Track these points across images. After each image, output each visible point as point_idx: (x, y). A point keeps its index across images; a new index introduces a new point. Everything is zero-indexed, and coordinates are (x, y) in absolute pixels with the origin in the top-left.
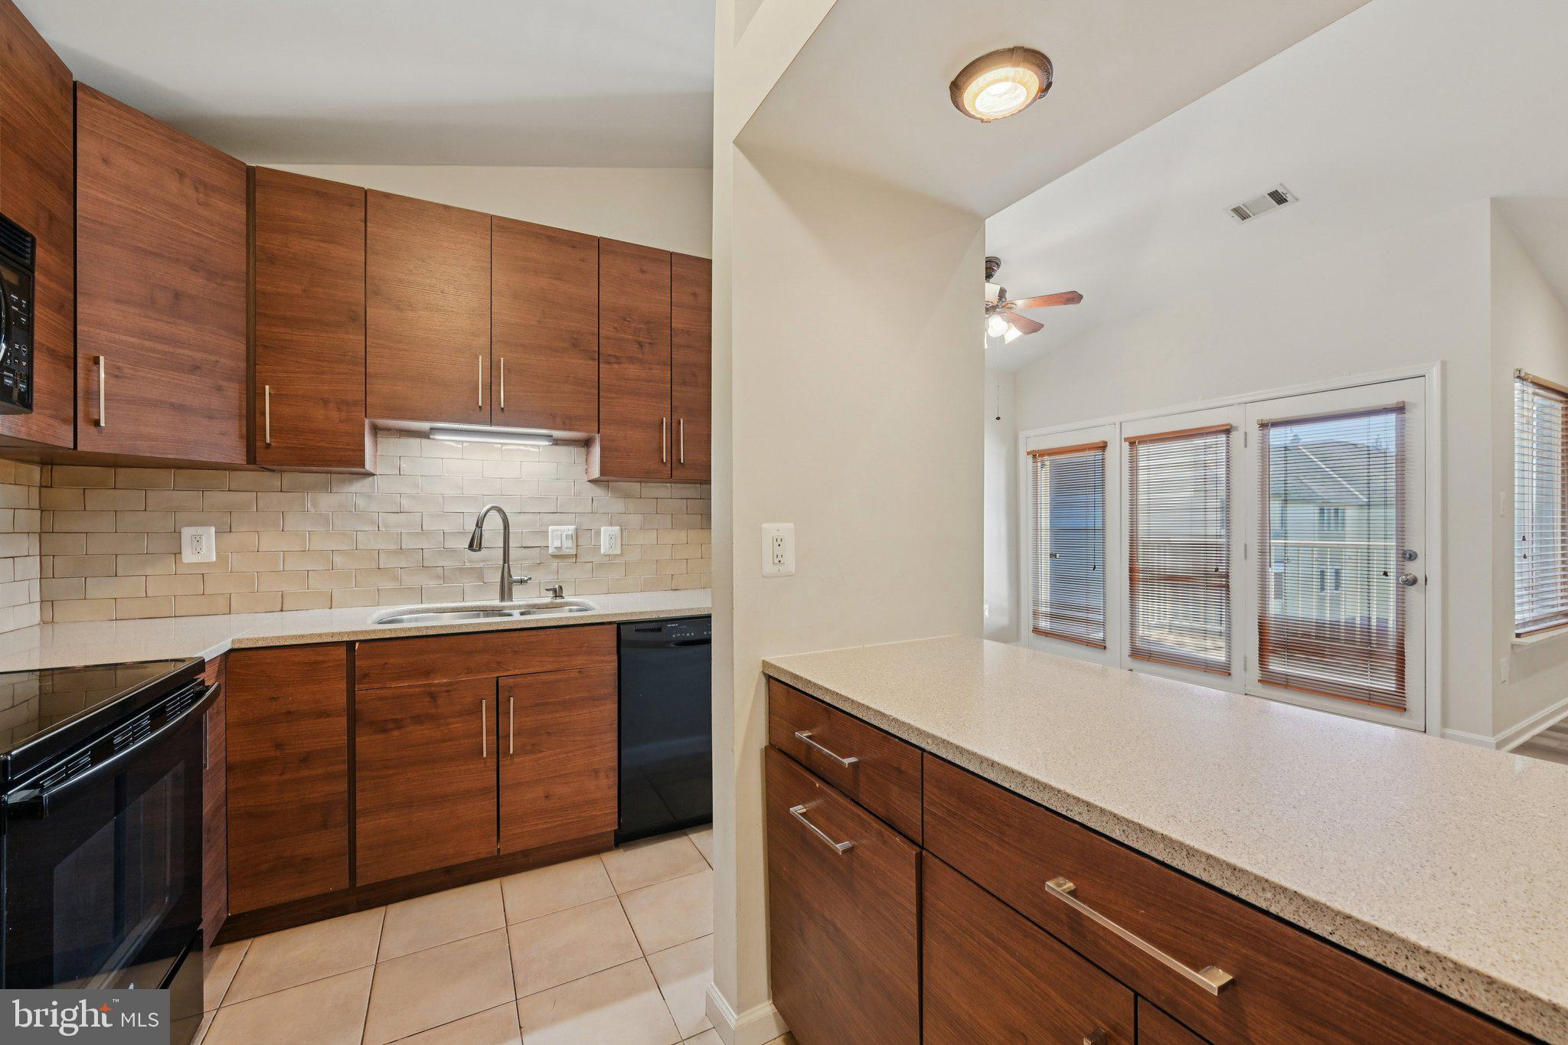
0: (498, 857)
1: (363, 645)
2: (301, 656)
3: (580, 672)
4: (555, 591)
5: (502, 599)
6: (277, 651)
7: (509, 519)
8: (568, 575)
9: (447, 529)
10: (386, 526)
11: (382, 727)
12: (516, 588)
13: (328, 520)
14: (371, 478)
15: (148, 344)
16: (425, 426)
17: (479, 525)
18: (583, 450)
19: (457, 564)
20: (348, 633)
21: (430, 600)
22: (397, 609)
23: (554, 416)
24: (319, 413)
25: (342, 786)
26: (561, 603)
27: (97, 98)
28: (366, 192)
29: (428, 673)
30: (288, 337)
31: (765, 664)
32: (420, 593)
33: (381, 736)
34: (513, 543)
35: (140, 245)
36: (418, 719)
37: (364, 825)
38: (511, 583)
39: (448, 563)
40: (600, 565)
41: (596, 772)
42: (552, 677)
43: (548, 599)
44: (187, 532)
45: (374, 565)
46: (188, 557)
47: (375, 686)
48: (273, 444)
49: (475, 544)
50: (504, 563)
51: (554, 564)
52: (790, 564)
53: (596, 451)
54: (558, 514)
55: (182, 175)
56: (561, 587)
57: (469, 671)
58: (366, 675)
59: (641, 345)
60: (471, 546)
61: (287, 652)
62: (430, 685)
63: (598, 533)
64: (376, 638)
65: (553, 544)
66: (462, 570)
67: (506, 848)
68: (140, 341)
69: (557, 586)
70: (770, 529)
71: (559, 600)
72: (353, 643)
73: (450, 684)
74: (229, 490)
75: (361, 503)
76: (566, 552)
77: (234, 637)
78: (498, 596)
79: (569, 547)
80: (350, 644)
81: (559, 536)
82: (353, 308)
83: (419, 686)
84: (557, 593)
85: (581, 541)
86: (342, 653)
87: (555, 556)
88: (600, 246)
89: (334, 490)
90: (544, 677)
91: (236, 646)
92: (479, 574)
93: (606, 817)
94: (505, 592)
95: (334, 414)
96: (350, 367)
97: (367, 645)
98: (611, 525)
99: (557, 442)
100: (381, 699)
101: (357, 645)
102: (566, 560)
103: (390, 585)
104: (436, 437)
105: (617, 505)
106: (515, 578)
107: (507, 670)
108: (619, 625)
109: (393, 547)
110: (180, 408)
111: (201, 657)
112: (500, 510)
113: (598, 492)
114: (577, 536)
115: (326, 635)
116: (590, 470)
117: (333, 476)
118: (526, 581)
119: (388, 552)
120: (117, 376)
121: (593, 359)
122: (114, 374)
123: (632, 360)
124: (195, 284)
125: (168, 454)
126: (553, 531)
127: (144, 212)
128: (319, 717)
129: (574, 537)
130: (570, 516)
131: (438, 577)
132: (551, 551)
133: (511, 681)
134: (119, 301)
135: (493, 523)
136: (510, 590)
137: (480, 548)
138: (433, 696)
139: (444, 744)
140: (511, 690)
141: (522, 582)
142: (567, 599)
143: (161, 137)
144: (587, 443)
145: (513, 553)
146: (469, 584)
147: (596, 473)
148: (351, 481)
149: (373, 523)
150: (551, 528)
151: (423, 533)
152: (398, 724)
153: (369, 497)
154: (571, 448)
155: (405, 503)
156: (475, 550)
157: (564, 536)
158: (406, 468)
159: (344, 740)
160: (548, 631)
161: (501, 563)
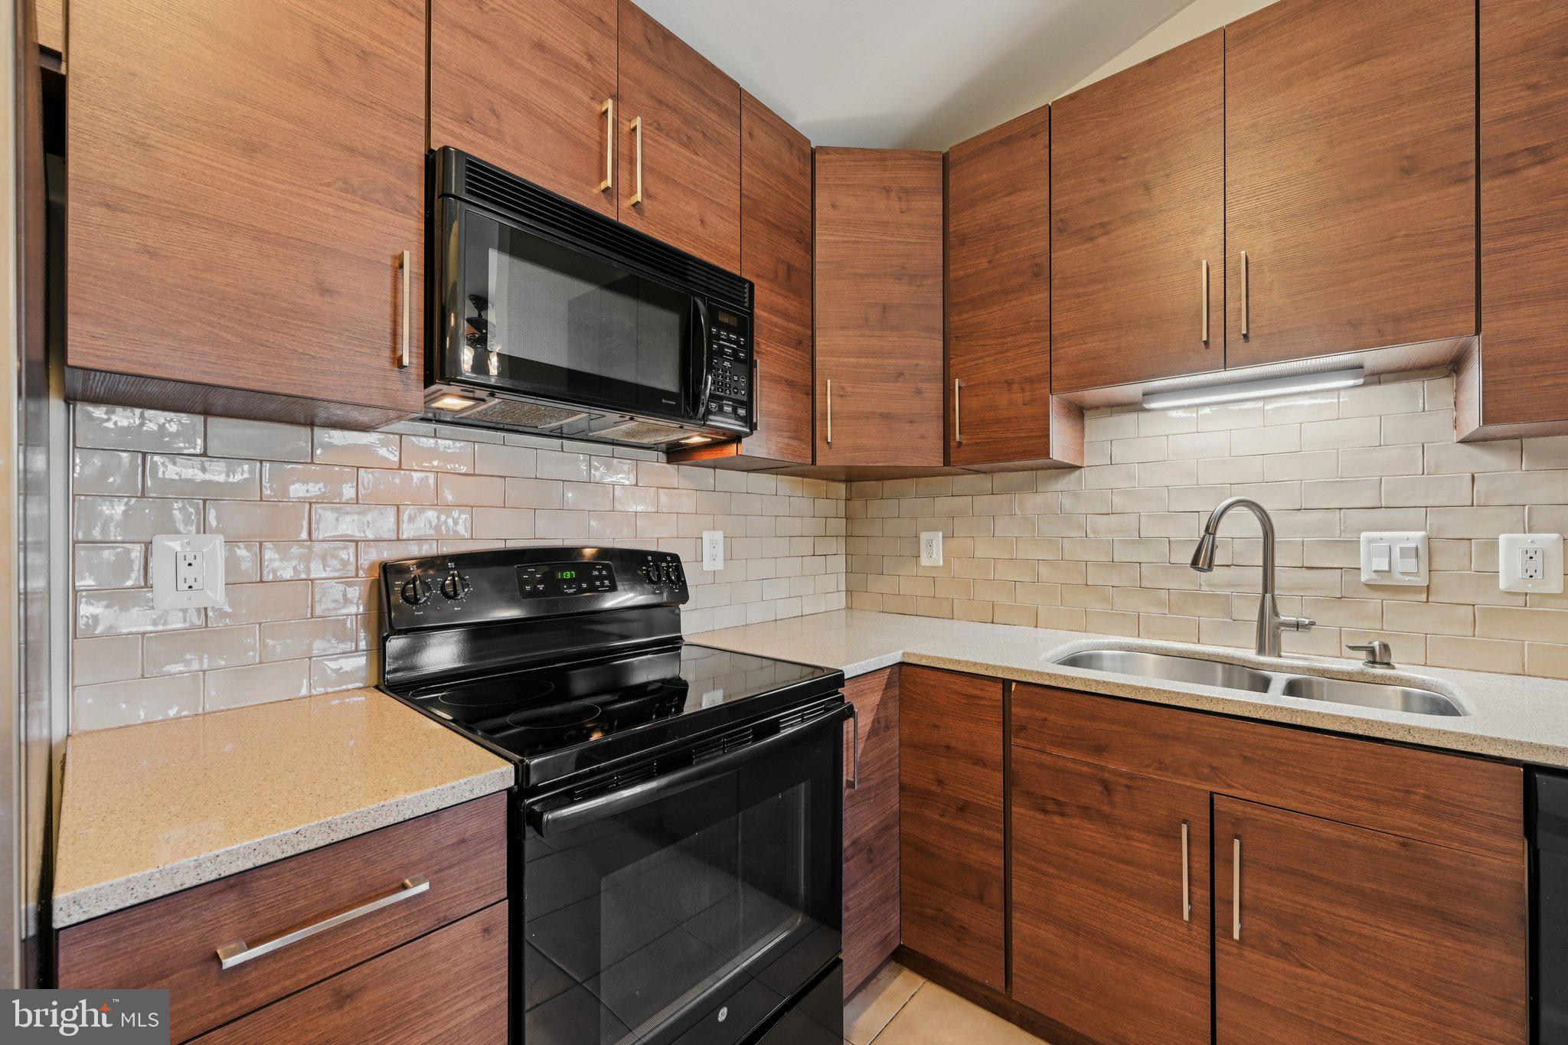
1: (1020, 688)
2: (959, 685)
3: (1404, 845)
4: (1372, 651)
5: (1261, 650)
6: (940, 674)
7: (1274, 520)
8: (1404, 625)
9: (1174, 535)
10: (1095, 532)
11: (1041, 805)
12: (1287, 637)
13: (1034, 525)
14: (1078, 472)
15: (863, 361)
16: (1130, 391)
17: (1211, 529)
18: (1445, 383)
19: (1183, 588)
20: (1003, 669)
21: (1151, 635)
22: (1101, 640)
23: (1355, 325)
24: (1003, 399)
25: (997, 859)
26: (1382, 677)
27: (828, 154)
28: (1049, 106)
29: (1099, 749)
30: (976, 320)
32: (1137, 624)
33: (1041, 816)
34: (1281, 561)
35: (857, 271)
36: (1086, 812)
38: (1278, 625)
40: (1498, 612)
42: (1336, 832)
43: (1356, 663)
44: (924, 536)
45: (1081, 581)
46: (925, 561)
47: (1034, 745)
48: (964, 442)
49: (1203, 559)
50: (1265, 591)
51: (1375, 601)
54: (1385, 510)
55: (887, 190)
56: (1385, 647)
57: (1162, 766)
58: (1022, 728)
60: (1195, 563)
61: (947, 678)
62: (1103, 769)
63: (1491, 545)
64: (1033, 681)
65: (1371, 564)
68: (857, 360)
69: (1376, 644)
71: (1379, 671)
72: (1009, 682)
73: (1132, 777)
74: (952, 496)
75: (1067, 502)
76: (1399, 579)
77: (909, 650)
78: (1253, 641)
79: (1407, 572)
80: (1006, 683)
81: (1386, 550)
82: (1037, 261)
83: (1088, 765)
84: (1378, 656)
85: (1439, 562)
86: (997, 691)
87: (1372, 587)
89: (1039, 490)
90: (1309, 824)
91: (906, 660)
92: (1225, 605)
94: (1267, 637)
95: (1018, 397)
96: (1035, 335)
97: (1025, 689)
98: (1530, 531)
99: (1377, 377)
100: (1042, 766)
101: (1014, 685)
102: (1401, 597)
103: (1097, 608)
104: (1153, 405)
106: (1285, 618)
107: (1230, 786)
108: (1530, 770)
109: (1103, 558)
110: (886, 417)
111: (841, 671)
112: (1253, 506)
113: (1489, 461)
114: (1430, 552)
115: (981, 665)
116: (1461, 419)
117: (1038, 472)
118: (1309, 627)
119: (1097, 564)
120: (841, 396)
122: (840, 394)
124: (898, 291)
125: (877, 462)
126: (1370, 541)
127: (860, 239)
128: (975, 764)
129: (1423, 552)
130: (1412, 512)
131: (1160, 603)
132: (1364, 578)
133: (1239, 809)
134: (843, 328)
135: (1241, 528)
136: (1276, 638)
137: (1210, 567)
138: (1107, 788)
139: (1122, 866)
140: (1236, 824)
141: (1298, 626)
142: (1402, 671)
143: (872, 163)
144: (1454, 366)
145: (1281, 577)
147: (1472, 420)
148: (1057, 477)
149: (1080, 527)
150: (1364, 535)
151: (1141, 540)
152: (1061, 809)
153: (1075, 495)
154: (1416, 385)
155: (1119, 501)
156: (1201, 570)
157: (1396, 552)
158: (1119, 455)
159: (999, 805)
160: (1320, 738)
161: (1260, 590)
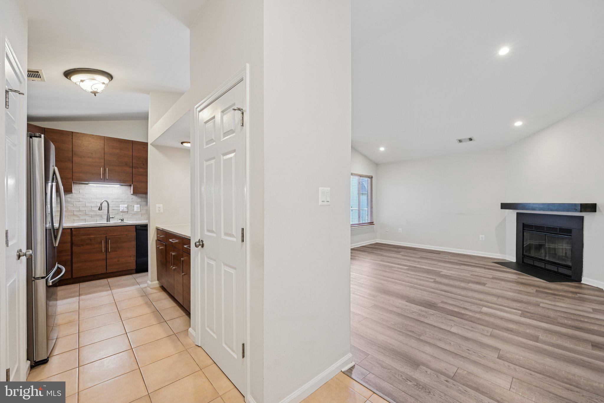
0: (106, 273)
1: (74, 229)
3: (126, 235)
4: (122, 220)
5: (107, 221)
7: (109, 203)
8: (125, 216)
9: (92, 205)
10: (75, 205)
11: (78, 246)
12: (111, 219)
14: (71, 194)
16: (87, 182)
17: (101, 204)
19: (95, 214)
20: (71, 227)
21: (88, 222)
23: (120, 181)
25: (69, 257)
28: (72, 132)
29: (89, 235)
31: (156, 227)
32: (85, 220)
34: (110, 209)
36: (87, 244)
37: (74, 265)
38: (110, 218)
39: (92, 213)
40: (134, 214)
41: (130, 256)
42: (119, 236)
43: (120, 221)
45: (72, 214)
47: (77, 237)
49: (100, 209)
51: (121, 214)
52: (162, 211)
53: (132, 187)
54: (123, 202)
57: (99, 235)
58: (74, 235)
59: (143, 164)
60: (99, 209)
62: (90, 237)
63: (134, 206)
64: (77, 227)
65: (121, 209)
66: (96, 215)
67: (108, 271)
70: (157, 205)
71: (122, 222)
72: (72, 228)
73: (95, 237)
75: (69, 199)
78: (106, 221)
79: (125, 210)
80: (71, 229)
81: (123, 207)
83: (87, 237)
85: (129, 208)
86: (69, 231)
87: (121, 212)
88: (133, 142)
90: (117, 236)
92: (101, 216)
93: (133, 266)
95: (64, 181)
96: (68, 170)
98: (137, 204)
99: (122, 185)
100: (79, 240)
102: (125, 213)
103: (77, 218)
104: (89, 185)
105: (139, 200)
106: (110, 217)
107: (108, 235)
108: (136, 225)
109: (78, 210)
112: (107, 201)
113: (134, 197)
114: (128, 207)
116: (130, 191)
118: (114, 218)
119: (76, 211)
121: (131, 168)
123: (141, 168)
128: (64, 243)
130: (126, 202)
131: (90, 217)
133: (109, 237)
135: (105, 205)
136: (109, 219)
138: (91, 240)
139: (93, 250)
140: (109, 239)
141: (112, 218)
142: (125, 222)
144: (130, 186)
145: (110, 211)
146: (98, 218)
147: (132, 192)
149: (72, 204)
150: (120, 205)
151: (85, 206)
152: (82, 245)
153: (72, 198)
154: (126, 187)
155: (81, 200)
156: (100, 210)
157: (124, 207)
158: (81, 191)
159: (70, 248)
160: (118, 227)
161: (107, 213)
